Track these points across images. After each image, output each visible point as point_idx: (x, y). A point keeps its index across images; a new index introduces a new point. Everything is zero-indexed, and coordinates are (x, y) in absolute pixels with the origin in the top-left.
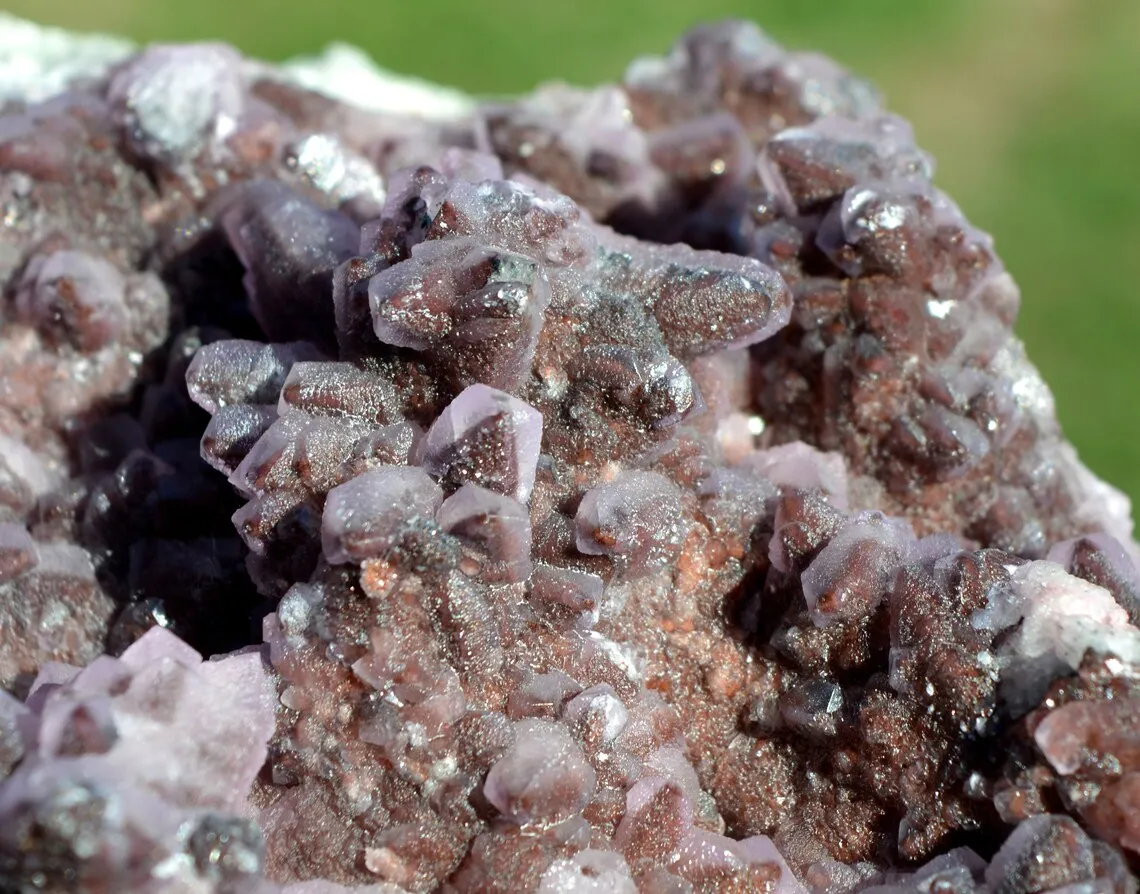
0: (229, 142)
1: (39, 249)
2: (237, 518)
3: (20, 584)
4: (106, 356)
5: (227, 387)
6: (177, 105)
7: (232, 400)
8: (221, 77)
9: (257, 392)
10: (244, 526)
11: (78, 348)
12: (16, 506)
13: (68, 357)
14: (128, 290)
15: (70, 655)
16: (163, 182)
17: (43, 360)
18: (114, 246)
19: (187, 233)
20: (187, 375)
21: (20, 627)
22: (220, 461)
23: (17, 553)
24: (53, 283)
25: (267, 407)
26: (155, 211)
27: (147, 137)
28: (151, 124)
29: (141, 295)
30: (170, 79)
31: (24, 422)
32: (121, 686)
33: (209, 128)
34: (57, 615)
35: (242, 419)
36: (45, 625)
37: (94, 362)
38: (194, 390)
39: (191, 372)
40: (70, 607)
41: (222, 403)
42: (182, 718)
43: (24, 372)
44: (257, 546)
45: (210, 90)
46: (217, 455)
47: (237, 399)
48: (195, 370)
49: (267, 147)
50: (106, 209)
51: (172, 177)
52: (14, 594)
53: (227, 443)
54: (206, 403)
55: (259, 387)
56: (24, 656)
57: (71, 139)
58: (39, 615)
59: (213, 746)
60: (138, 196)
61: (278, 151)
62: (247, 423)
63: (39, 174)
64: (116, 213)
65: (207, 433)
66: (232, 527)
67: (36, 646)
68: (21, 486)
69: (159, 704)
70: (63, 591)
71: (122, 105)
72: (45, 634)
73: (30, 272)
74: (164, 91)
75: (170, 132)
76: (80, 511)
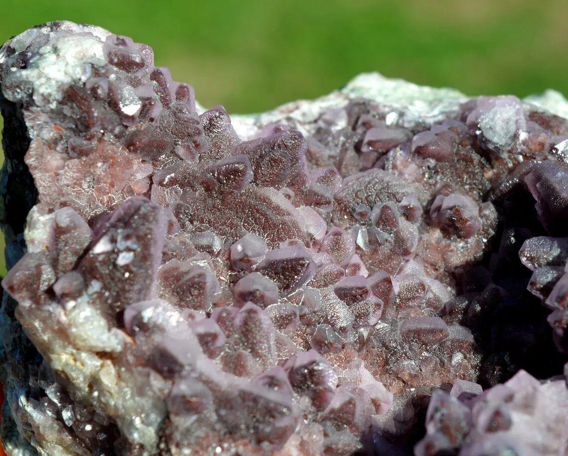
0: (524, 143)
1: (438, 192)
2: (550, 319)
3: (442, 344)
4: (471, 240)
5: (539, 258)
6: (499, 126)
7: (541, 264)
8: (517, 113)
9: (553, 260)
10: (555, 323)
11: (459, 237)
12: (436, 308)
13: (455, 240)
14: (480, 210)
15: (464, 376)
16: (494, 161)
17: (444, 242)
18: (471, 189)
19: (507, 184)
20: (519, 253)
21: (442, 364)
22: (538, 292)
23: (441, 331)
24: (451, 209)
25: (559, 268)
26: (489, 174)
27: (488, 141)
28: (489, 135)
29: (487, 212)
30: (495, 113)
31: (436, 270)
32: (509, 398)
33: (515, 137)
34: (458, 357)
35: (548, 273)
36: (453, 362)
37: (467, 243)
38: (524, 260)
39: (522, 252)
40: (464, 354)
41: (536, 265)
42: (538, 413)
43: (436, 248)
44: (560, 332)
45: (514, 119)
46: (537, 289)
47: (543, 263)
48: (524, 250)
49: (542, 145)
50: (468, 173)
51: (498, 158)
52: (439, 348)
53: (541, 284)
54: (529, 265)
55: (554, 258)
56: (444, 376)
57: (452, 142)
58: (451, 358)
59: (553, 426)
60: (482, 167)
61: (547, 146)
62: (550, 275)
63: (439, 158)
64: (472, 175)
65: (532, 279)
66: (548, 323)
67: (449, 372)
68: (437, 299)
69: (528, 406)
70: (461, 347)
71: (475, 126)
72: (454, 367)
73: (437, 202)
74: (492, 120)
75: (498, 138)
76: (465, 311)
